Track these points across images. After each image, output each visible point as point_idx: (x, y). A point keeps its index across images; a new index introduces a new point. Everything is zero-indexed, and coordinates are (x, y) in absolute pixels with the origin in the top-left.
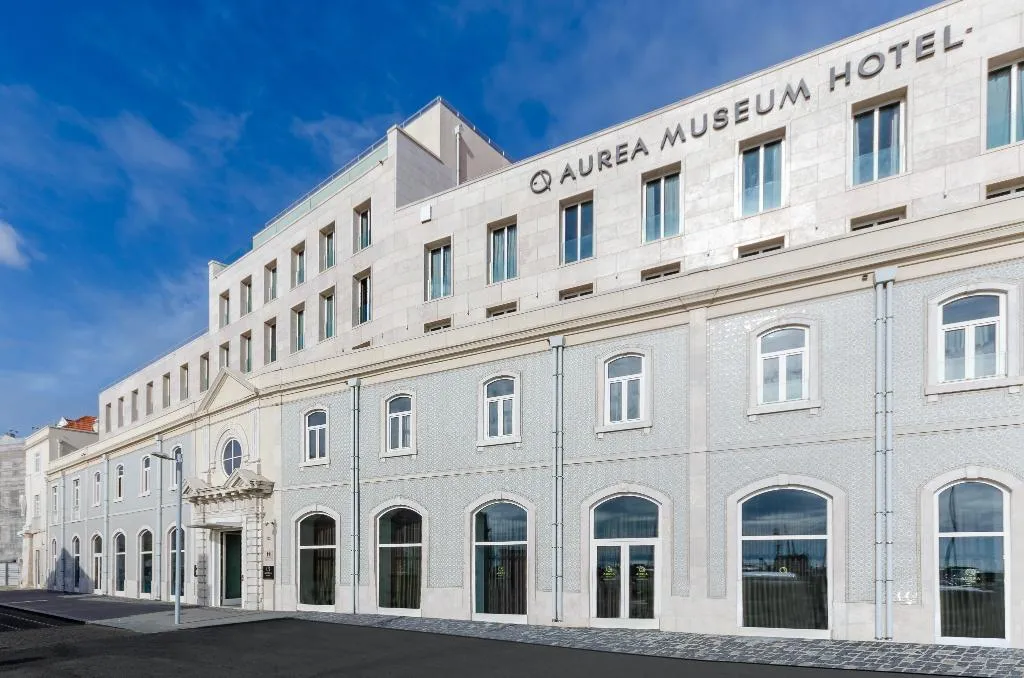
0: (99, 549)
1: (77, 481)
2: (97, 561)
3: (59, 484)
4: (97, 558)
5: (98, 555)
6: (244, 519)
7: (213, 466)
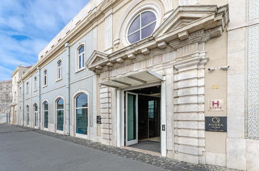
0: (36, 109)
1: (28, 83)
2: (36, 115)
3: (21, 86)
4: (36, 113)
5: (36, 112)
6: (170, 71)
7: (117, 42)
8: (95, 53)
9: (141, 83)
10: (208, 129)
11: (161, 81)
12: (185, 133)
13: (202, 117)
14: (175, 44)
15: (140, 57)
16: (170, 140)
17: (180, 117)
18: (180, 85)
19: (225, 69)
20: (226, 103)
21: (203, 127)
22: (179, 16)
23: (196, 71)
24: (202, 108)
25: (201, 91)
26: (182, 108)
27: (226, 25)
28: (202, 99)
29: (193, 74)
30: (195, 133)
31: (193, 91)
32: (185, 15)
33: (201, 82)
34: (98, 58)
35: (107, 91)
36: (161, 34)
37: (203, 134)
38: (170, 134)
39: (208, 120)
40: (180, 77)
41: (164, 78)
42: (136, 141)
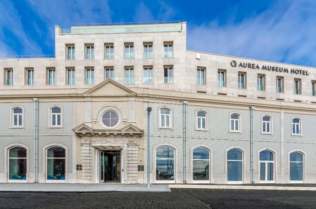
6: (126, 145)
7: (96, 120)
8: (82, 125)
9: (112, 148)
10: (139, 170)
11: (122, 149)
12: (132, 172)
13: (137, 165)
14: (128, 135)
15: (112, 136)
16: (126, 175)
17: (130, 165)
18: (130, 152)
19: (143, 149)
20: (143, 160)
21: (137, 169)
22: (130, 127)
23: (135, 148)
24: (137, 162)
25: (137, 156)
26: (130, 162)
27: (143, 134)
28: (137, 159)
29: (134, 149)
30: (135, 172)
31: (134, 155)
32: (132, 127)
33: (137, 152)
34: (84, 128)
35: (89, 149)
36: (123, 131)
37: (137, 172)
38: (126, 173)
39: (139, 166)
40: (129, 149)
41: (123, 148)
42: (103, 180)
